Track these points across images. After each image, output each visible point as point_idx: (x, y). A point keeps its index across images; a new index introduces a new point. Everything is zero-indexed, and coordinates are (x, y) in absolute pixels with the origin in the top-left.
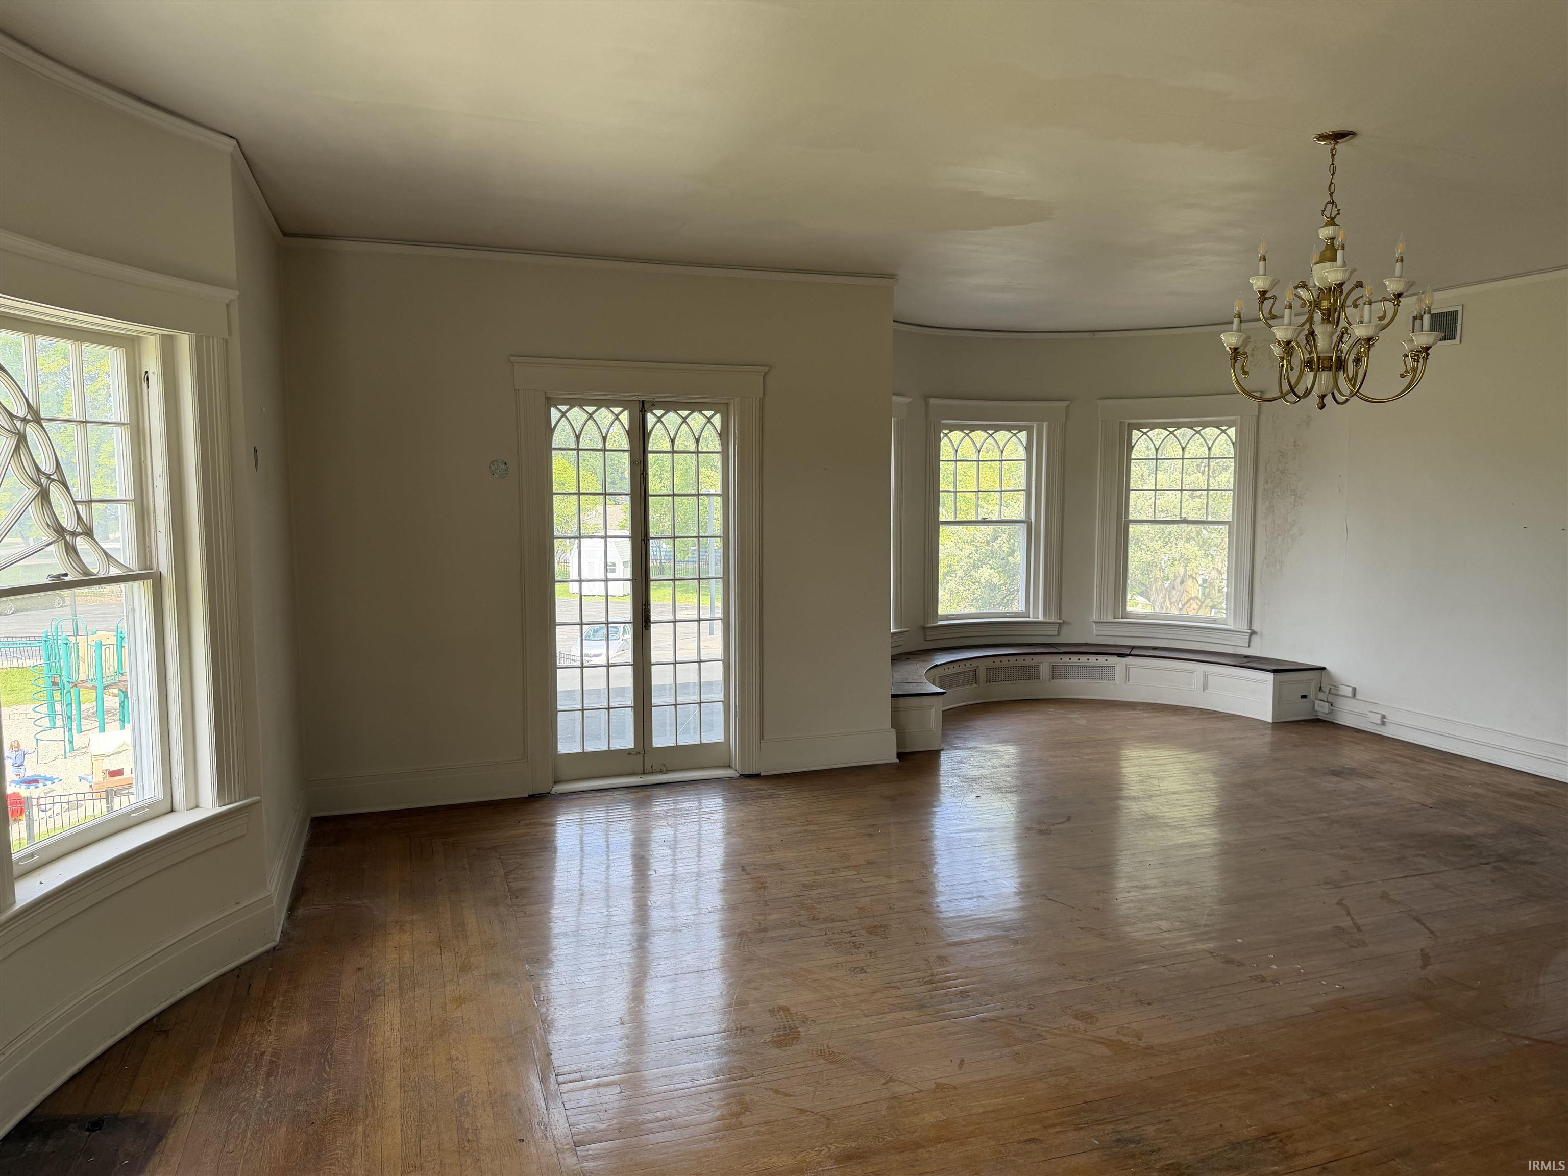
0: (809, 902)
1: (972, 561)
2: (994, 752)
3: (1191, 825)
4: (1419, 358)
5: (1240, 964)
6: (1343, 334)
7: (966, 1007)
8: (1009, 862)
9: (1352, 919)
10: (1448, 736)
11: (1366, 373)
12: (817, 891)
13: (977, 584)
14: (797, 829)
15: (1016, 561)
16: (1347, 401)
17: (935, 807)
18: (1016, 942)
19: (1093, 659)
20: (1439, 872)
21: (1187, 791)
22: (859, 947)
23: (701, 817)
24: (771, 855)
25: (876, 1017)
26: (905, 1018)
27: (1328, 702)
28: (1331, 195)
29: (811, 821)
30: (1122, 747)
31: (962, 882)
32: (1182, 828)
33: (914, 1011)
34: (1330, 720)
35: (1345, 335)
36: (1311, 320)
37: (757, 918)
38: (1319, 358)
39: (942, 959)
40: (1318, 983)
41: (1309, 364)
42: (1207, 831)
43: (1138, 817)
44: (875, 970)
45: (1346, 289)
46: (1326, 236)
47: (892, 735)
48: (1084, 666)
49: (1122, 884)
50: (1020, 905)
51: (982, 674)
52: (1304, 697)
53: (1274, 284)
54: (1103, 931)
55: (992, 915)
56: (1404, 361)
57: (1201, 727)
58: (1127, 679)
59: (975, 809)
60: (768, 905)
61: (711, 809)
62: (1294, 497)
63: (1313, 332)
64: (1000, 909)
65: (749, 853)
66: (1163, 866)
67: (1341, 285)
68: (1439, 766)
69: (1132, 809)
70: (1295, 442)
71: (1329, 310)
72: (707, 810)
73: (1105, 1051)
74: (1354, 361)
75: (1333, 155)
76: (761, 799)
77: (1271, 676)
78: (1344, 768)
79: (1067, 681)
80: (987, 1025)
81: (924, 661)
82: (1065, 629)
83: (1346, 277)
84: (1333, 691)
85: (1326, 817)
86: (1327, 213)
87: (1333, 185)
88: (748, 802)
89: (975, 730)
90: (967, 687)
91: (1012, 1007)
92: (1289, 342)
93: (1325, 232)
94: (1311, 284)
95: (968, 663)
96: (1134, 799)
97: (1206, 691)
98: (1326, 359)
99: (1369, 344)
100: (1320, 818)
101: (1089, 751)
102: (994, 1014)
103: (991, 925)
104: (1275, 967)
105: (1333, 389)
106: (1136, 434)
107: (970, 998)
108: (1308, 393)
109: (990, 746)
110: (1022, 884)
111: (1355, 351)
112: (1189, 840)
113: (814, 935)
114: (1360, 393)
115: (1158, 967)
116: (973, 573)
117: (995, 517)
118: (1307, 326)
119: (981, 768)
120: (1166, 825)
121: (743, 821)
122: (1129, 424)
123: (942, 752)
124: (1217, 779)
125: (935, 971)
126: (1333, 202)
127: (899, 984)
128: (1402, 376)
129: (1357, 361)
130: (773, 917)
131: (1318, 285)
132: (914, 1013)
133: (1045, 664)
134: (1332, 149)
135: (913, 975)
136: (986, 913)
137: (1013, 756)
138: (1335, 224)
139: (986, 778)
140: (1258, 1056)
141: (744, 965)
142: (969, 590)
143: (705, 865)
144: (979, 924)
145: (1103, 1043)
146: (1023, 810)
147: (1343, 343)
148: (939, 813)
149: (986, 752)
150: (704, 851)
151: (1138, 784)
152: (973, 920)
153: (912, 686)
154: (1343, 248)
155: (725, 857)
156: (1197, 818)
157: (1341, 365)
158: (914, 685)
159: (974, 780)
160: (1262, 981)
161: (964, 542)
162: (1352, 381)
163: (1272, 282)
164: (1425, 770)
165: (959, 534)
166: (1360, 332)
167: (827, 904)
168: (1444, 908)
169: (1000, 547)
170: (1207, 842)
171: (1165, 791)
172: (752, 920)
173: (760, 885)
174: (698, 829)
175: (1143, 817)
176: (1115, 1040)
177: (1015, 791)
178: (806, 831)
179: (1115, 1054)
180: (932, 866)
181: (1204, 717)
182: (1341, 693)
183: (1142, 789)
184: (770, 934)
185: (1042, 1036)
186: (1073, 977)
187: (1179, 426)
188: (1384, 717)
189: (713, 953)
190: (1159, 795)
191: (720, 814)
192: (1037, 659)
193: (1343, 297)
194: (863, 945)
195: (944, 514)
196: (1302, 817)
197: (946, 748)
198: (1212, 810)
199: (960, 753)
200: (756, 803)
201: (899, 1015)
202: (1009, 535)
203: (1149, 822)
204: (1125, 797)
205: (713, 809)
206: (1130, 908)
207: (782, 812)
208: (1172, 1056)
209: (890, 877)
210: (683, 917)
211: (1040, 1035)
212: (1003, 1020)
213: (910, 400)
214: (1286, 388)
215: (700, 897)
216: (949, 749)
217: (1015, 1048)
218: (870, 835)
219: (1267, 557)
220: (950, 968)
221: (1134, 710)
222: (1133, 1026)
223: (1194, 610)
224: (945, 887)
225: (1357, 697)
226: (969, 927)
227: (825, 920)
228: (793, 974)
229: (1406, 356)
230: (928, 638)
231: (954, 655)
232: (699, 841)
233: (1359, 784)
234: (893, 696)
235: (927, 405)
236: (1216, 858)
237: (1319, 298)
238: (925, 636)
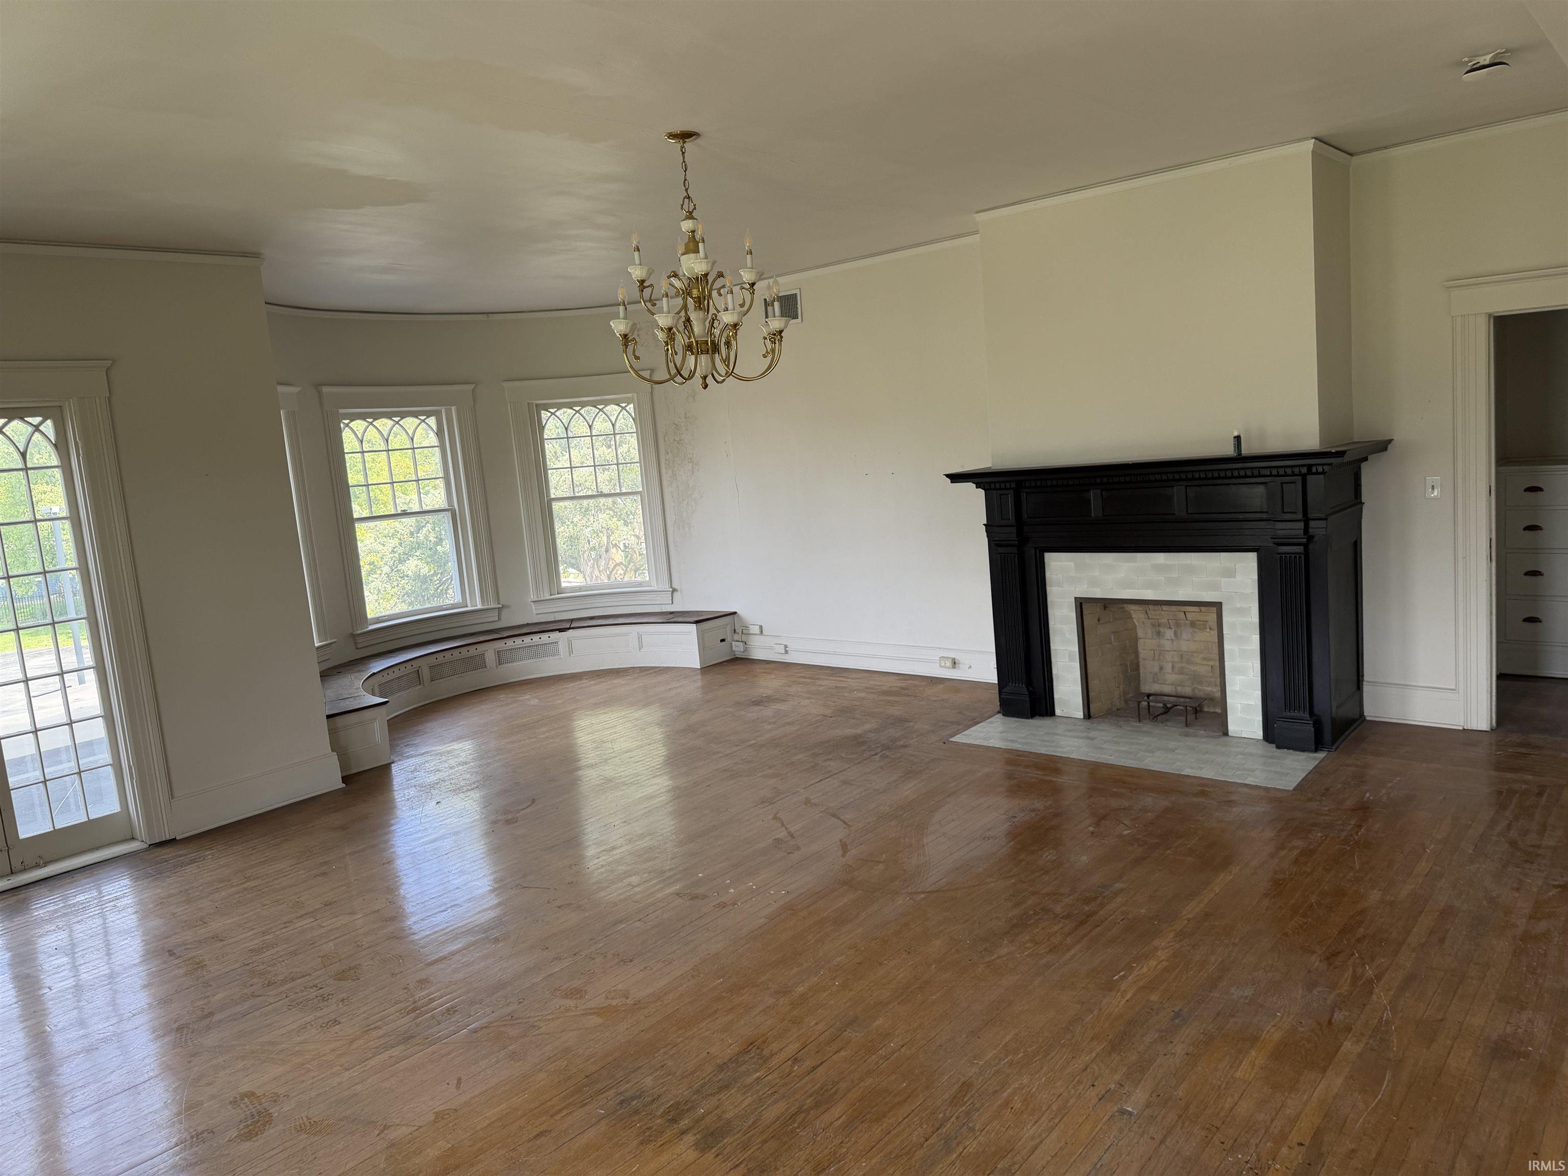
0: (262, 967)
1: (396, 555)
2: (449, 752)
3: (646, 778)
4: (775, 340)
5: (704, 897)
6: (714, 320)
7: (454, 1024)
8: (480, 862)
9: (786, 828)
10: (835, 654)
11: (736, 355)
12: (269, 953)
13: (406, 578)
14: (233, 889)
15: (446, 549)
16: (724, 380)
17: (392, 825)
18: (496, 940)
19: (536, 638)
20: (844, 771)
21: (638, 748)
22: (328, 999)
23: (103, 907)
24: (204, 928)
25: (359, 1067)
26: (391, 1057)
27: (742, 642)
28: (686, 190)
29: (249, 877)
30: (575, 718)
31: (433, 896)
32: (638, 783)
33: (400, 1046)
34: (746, 657)
35: (716, 321)
36: (685, 307)
37: (198, 1004)
38: (697, 342)
39: (423, 983)
40: (768, 895)
41: (689, 348)
42: (660, 780)
43: (597, 782)
44: (350, 1017)
45: (710, 278)
46: (687, 229)
47: (334, 759)
48: (529, 647)
49: (591, 852)
50: (496, 902)
51: (426, 673)
52: (723, 640)
53: (650, 273)
54: (580, 903)
55: (469, 920)
56: (764, 342)
57: (641, 685)
58: (571, 652)
59: (437, 816)
60: (211, 985)
61: (115, 895)
62: (691, 464)
63: (689, 318)
64: (476, 912)
65: (176, 934)
66: (625, 824)
67: (706, 275)
68: (832, 680)
69: (590, 777)
70: (685, 414)
71: (699, 298)
72: (109, 897)
73: (597, 1020)
74: (725, 344)
75: (683, 153)
76: (181, 866)
77: (693, 627)
78: (762, 697)
79: (514, 664)
80: (479, 1034)
81: (359, 671)
82: (505, 613)
83: (709, 268)
84: (744, 632)
85: (755, 744)
86: (686, 207)
87: (686, 182)
88: (164, 875)
89: (426, 733)
90: (410, 690)
91: (501, 1008)
92: (670, 329)
93: (687, 225)
94: (681, 274)
95: (409, 665)
96: (592, 766)
97: (642, 650)
98: (703, 343)
99: (736, 330)
100: (750, 746)
101: (544, 729)
102: (485, 1020)
103: (469, 932)
104: (732, 891)
105: (712, 371)
106: (545, 415)
107: (458, 1013)
108: (692, 375)
109: (444, 747)
110: (496, 881)
111: (725, 335)
112: (646, 793)
113: (272, 1001)
114: (734, 373)
115: (633, 923)
116: (400, 567)
117: (416, 508)
118: (683, 314)
119: (438, 772)
120: (624, 784)
121: (162, 898)
122: (536, 405)
123: (393, 765)
124: (662, 730)
125: (417, 998)
126: (689, 197)
127: (380, 1023)
128: (765, 356)
129: (728, 344)
130: (219, 996)
131: (687, 274)
132: (402, 1047)
133: (490, 652)
134: (682, 147)
135: (392, 1009)
136: (462, 921)
137: (470, 752)
138: (693, 218)
139: (445, 781)
140: (730, 977)
141: (190, 1062)
142: (398, 586)
143: (119, 963)
144: (455, 936)
145: (594, 1014)
146: (487, 804)
147: (714, 328)
148: (398, 830)
149: (441, 754)
150: (114, 946)
151: (593, 751)
152: (450, 931)
153: (349, 702)
154: (703, 242)
155: (144, 945)
156: (650, 770)
157: (715, 348)
158: (351, 699)
159: (432, 786)
160: (724, 907)
161: (385, 537)
162: (726, 361)
163: (648, 272)
164: (822, 686)
165: (378, 529)
166: (727, 318)
167: (283, 963)
168: (852, 800)
169: (426, 537)
170: (661, 791)
171: (619, 751)
172: (191, 1008)
173: (196, 966)
174: (101, 922)
175: (603, 781)
176: (605, 1007)
177: (477, 787)
178: (245, 889)
179: (607, 1020)
180: (398, 888)
181: (643, 674)
182: (751, 632)
183: (598, 755)
184: (217, 1017)
185: (536, 1026)
186: (557, 958)
187: (583, 405)
188: (786, 646)
189: (147, 1061)
190: (614, 757)
191: (129, 897)
192: (481, 648)
193: (709, 286)
194: (332, 994)
195: (358, 510)
196: (735, 749)
197: (396, 759)
198: (661, 760)
199: (412, 761)
200: (175, 873)
201: (384, 1056)
202: (434, 523)
203: (609, 785)
204: (584, 766)
205: (119, 894)
206: (602, 873)
207: (211, 876)
208: (658, 1004)
209: (353, 913)
210: (98, 1032)
211: (533, 1026)
212: (495, 1024)
213: (299, 389)
214: (673, 371)
215: (118, 1001)
216: (400, 760)
217: (511, 1048)
218: (324, 874)
219: (677, 521)
220: (433, 989)
221: (581, 680)
222: (620, 987)
223: (621, 575)
224: (415, 906)
225: (764, 633)
226: (447, 940)
227: (284, 981)
228: (253, 1052)
229: (765, 338)
230: (359, 646)
231: (392, 659)
232: (106, 936)
233: (776, 709)
234: (328, 717)
235: (320, 394)
236: (671, 804)
237: (689, 286)
238: (356, 643)
